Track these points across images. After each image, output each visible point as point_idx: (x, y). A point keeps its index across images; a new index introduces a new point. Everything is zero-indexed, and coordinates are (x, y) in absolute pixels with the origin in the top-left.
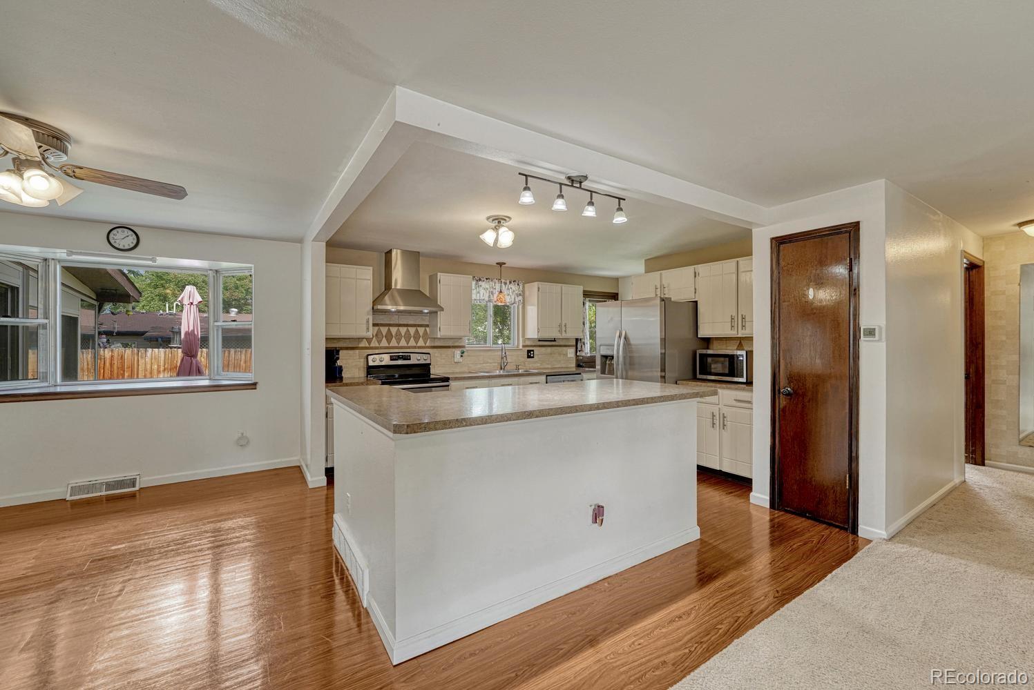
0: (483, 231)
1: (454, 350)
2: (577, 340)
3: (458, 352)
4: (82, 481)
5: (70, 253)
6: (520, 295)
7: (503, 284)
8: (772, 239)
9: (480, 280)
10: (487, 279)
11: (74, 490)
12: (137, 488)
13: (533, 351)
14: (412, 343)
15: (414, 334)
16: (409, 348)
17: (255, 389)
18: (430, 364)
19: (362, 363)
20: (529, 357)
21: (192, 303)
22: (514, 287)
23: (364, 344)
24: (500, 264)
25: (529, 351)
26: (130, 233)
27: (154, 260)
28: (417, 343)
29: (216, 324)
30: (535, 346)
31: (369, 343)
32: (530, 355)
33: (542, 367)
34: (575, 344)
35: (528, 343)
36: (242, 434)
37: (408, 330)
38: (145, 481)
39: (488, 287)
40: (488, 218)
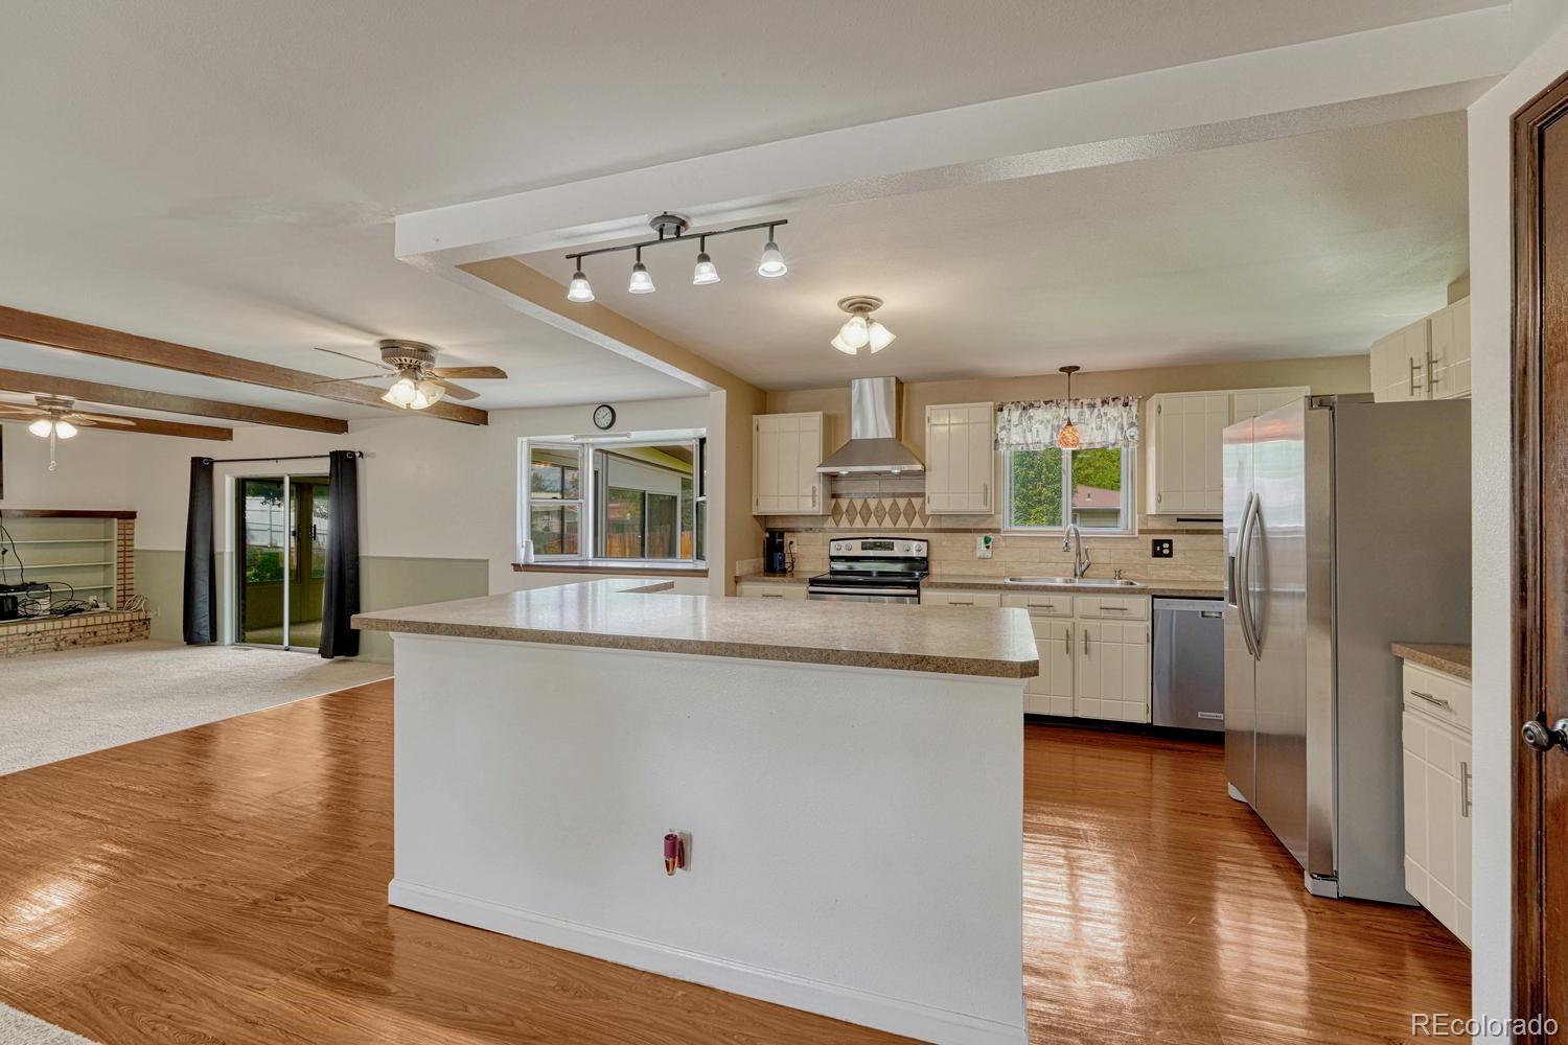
1: (974, 536)
6: (1132, 425)
7: (1086, 409)
9: (1032, 406)
10: (1046, 403)
13: (1170, 542)
14: (902, 523)
15: (906, 509)
16: (898, 531)
18: (931, 559)
19: (826, 551)
20: (1157, 554)
22: (1113, 411)
23: (830, 523)
24: (1069, 370)
25: (1157, 543)
26: (609, 410)
27: (628, 436)
28: (910, 523)
30: (1174, 532)
31: (838, 523)
32: (1160, 549)
33: (1195, 578)
35: (1154, 525)
37: (895, 503)
39: (1049, 417)
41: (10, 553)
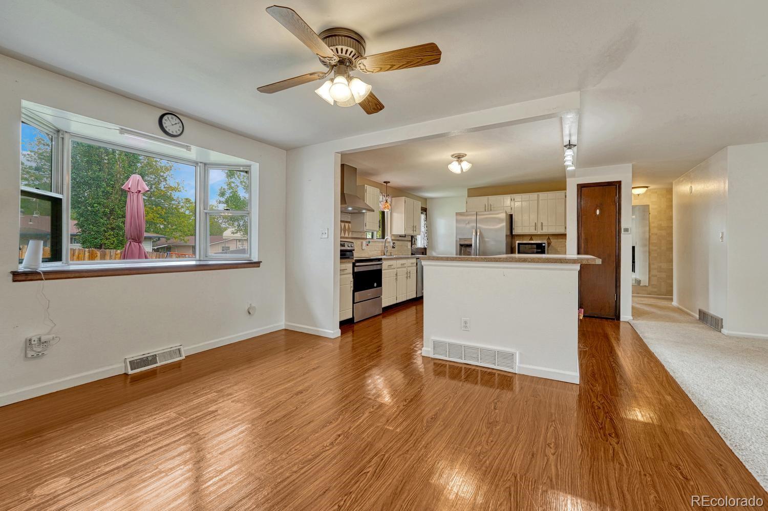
0: (450, 163)
1: (362, 241)
2: (412, 237)
3: (365, 242)
4: (136, 355)
5: (122, 131)
8: (578, 185)
11: (134, 365)
12: (183, 357)
15: (344, 228)
16: (343, 238)
18: (354, 250)
20: (393, 247)
21: (140, 191)
24: (387, 182)
25: (393, 244)
26: (178, 121)
30: (397, 240)
34: (410, 239)
35: (393, 238)
40: (452, 156)
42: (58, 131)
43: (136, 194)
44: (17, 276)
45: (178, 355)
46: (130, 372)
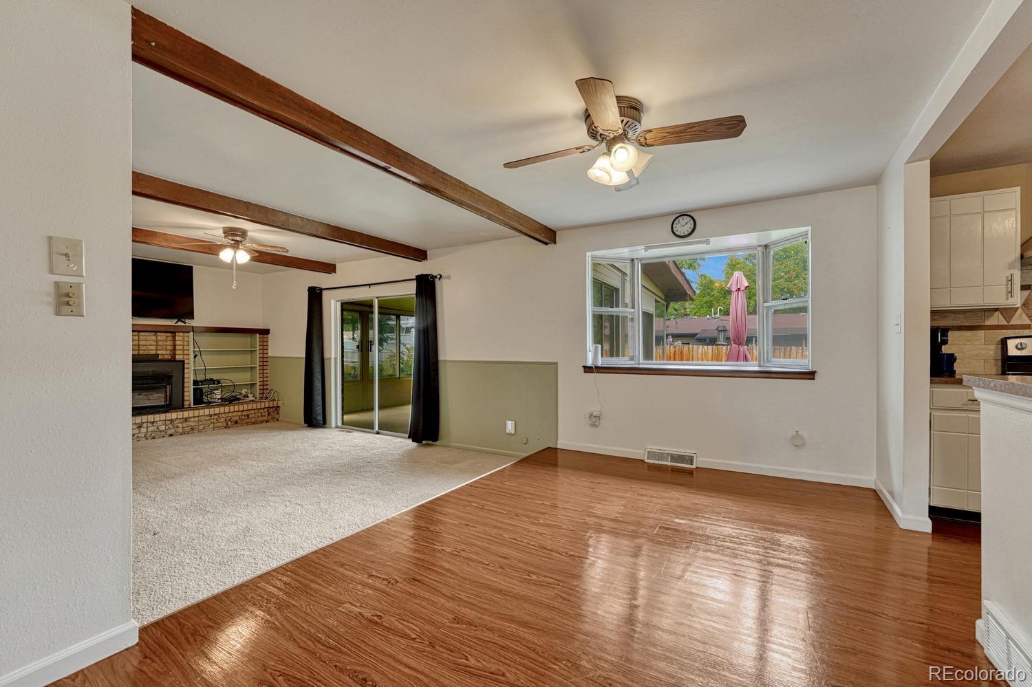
4: (655, 448)
5: (647, 249)
11: (651, 454)
12: (693, 467)
17: (814, 379)
19: (992, 351)
21: (739, 289)
23: (997, 319)
26: (689, 218)
27: (707, 243)
29: (766, 305)
31: (1008, 319)
36: (797, 432)
38: (701, 461)
41: (199, 357)
42: (632, 260)
43: (736, 292)
44: (588, 369)
45: (689, 462)
46: (646, 461)
